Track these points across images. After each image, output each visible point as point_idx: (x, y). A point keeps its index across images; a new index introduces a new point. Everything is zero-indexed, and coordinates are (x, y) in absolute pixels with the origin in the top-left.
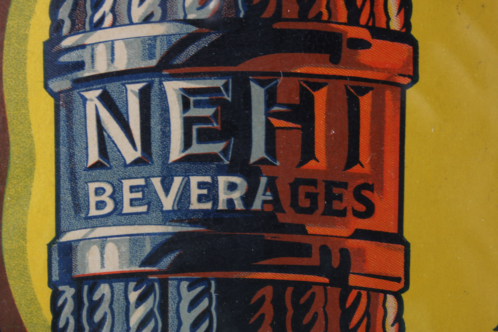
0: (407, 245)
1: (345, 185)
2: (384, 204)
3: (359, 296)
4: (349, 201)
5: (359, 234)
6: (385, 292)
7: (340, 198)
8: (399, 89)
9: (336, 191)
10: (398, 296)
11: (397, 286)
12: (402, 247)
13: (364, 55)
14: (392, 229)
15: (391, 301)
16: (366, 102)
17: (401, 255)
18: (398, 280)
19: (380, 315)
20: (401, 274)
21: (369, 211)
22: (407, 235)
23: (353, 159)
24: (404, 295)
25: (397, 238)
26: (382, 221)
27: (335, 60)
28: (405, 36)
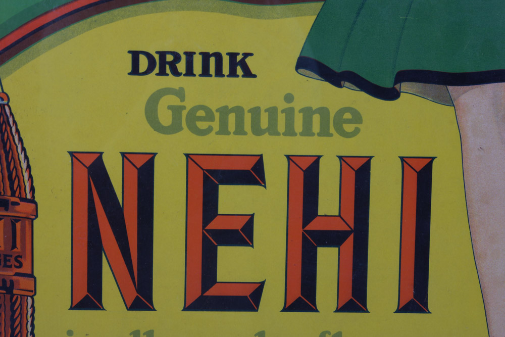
0: (35, 278)
1: (11, 256)
2: (26, 263)
3: (17, 298)
4: (13, 262)
5: (17, 274)
6: (27, 296)
7: (9, 261)
8: (31, 220)
9: (8, 258)
10: (32, 297)
11: (31, 294)
12: (33, 279)
13: (17, 208)
14: (29, 272)
15: (30, 299)
16: (18, 225)
17: (33, 282)
18: (32, 291)
19: (25, 305)
20: (33, 289)
21: (21, 266)
22: (35, 274)
23: (14, 246)
24: (34, 297)
25: (31, 275)
26: (25, 269)
27: (7, 209)
28: (33, 201)
